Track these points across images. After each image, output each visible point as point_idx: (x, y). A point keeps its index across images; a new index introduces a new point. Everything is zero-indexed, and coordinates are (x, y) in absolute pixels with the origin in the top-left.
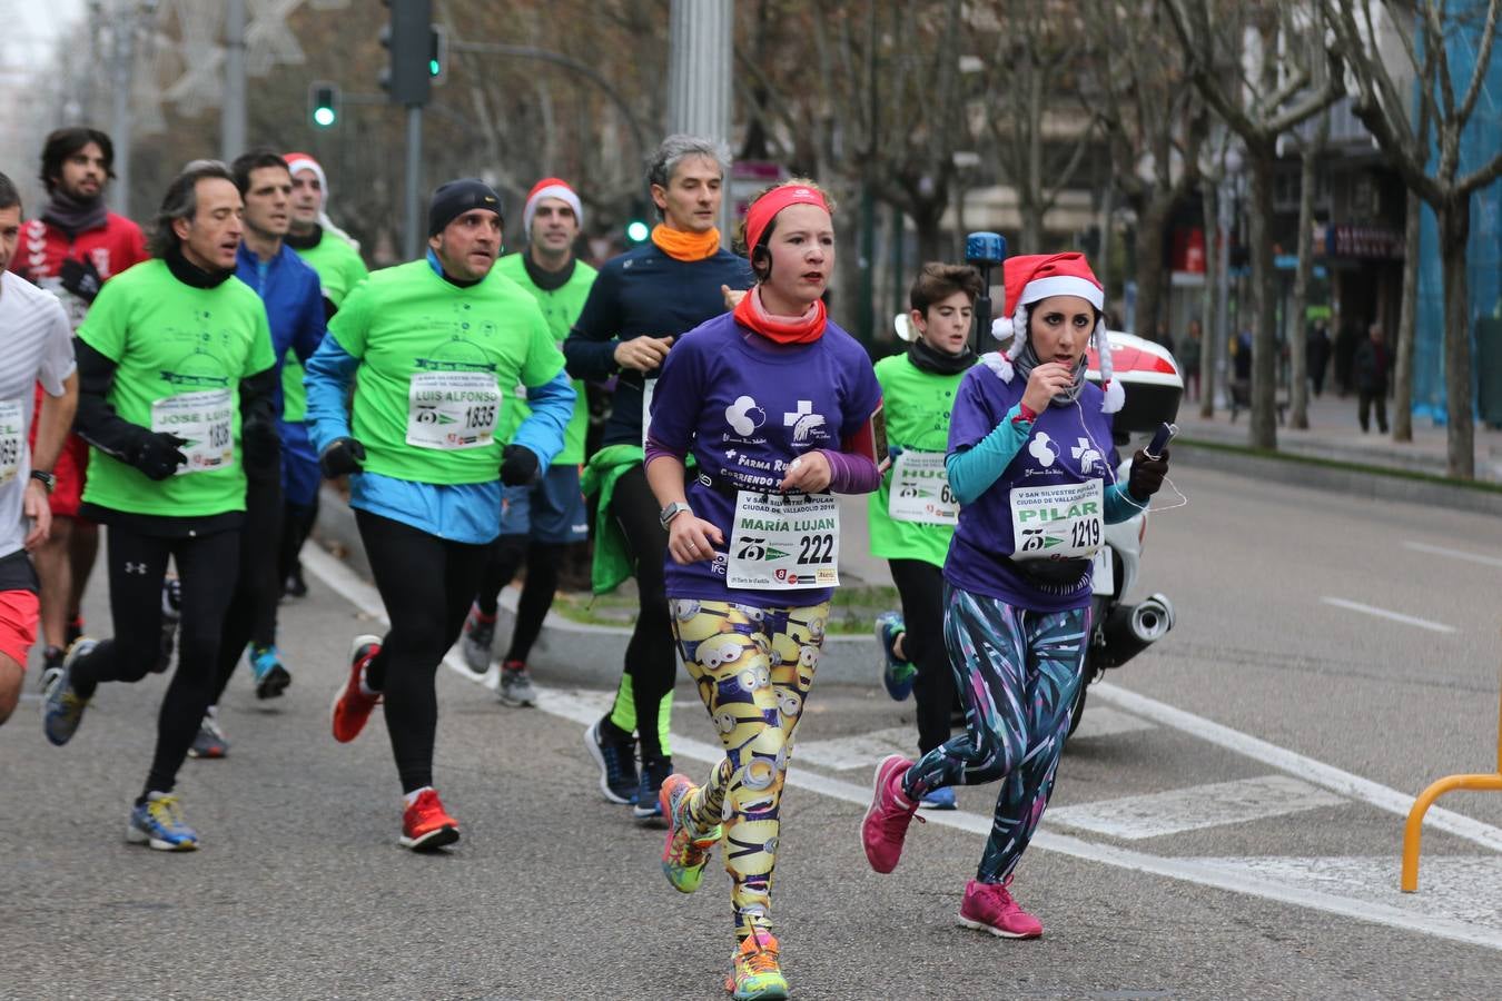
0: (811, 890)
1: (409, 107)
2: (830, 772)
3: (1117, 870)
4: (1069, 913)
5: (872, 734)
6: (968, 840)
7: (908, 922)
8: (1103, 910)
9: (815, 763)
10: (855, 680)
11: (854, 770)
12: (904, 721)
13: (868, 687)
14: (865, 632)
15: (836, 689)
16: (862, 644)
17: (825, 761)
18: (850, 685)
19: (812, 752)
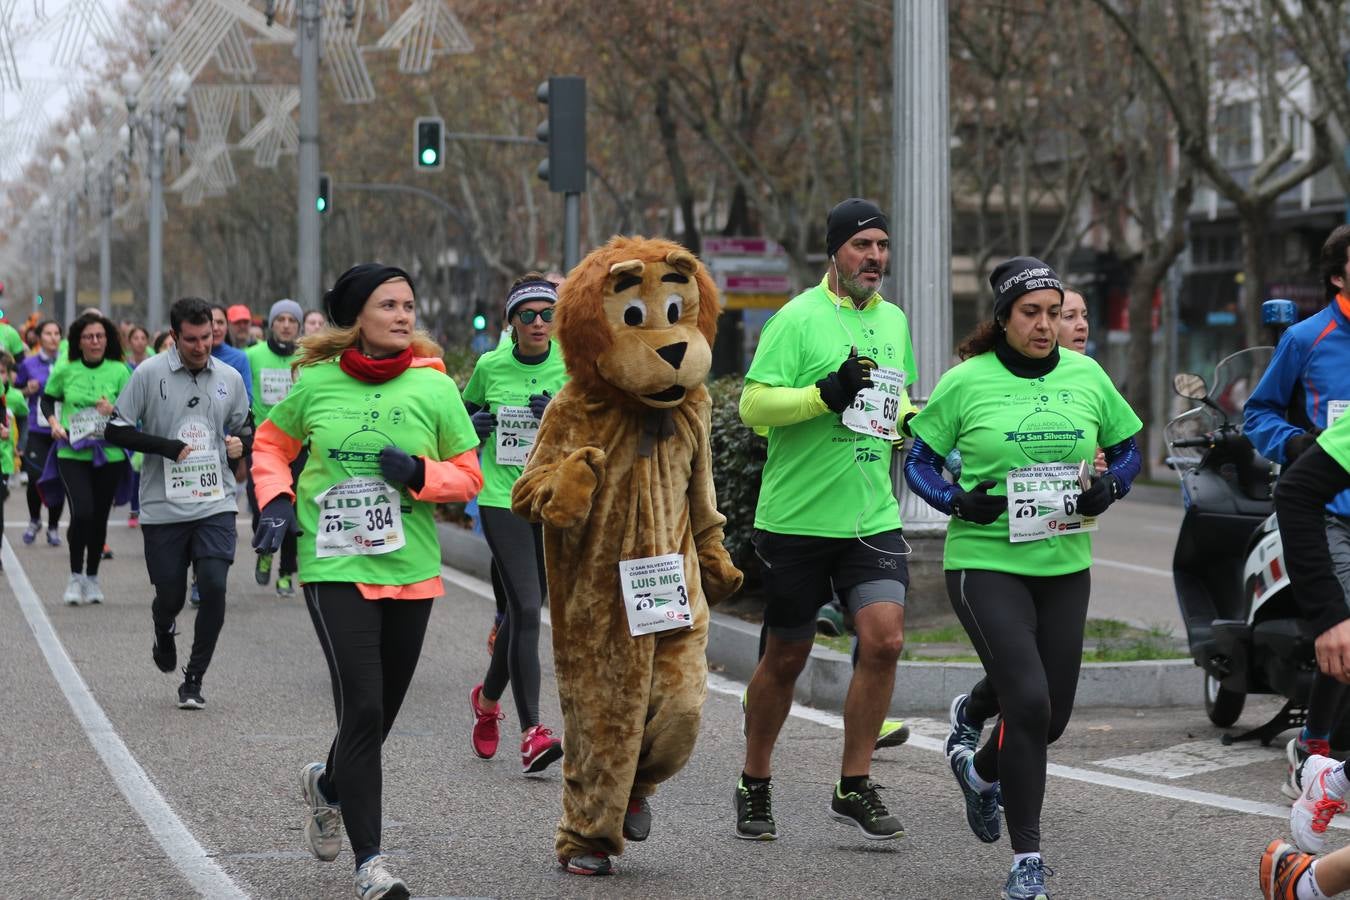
1: (567, 195)
2: (1167, 782)
5: (1176, 748)
6: (1339, 835)
9: (1146, 773)
10: (1122, 702)
11: (1185, 779)
12: (1190, 736)
13: (1136, 708)
14: (1116, 659)
15: (1107, 710)
16: (1128, 669)
17: (1155, 772)
18: (1118, 706)
19: (1133, 762)
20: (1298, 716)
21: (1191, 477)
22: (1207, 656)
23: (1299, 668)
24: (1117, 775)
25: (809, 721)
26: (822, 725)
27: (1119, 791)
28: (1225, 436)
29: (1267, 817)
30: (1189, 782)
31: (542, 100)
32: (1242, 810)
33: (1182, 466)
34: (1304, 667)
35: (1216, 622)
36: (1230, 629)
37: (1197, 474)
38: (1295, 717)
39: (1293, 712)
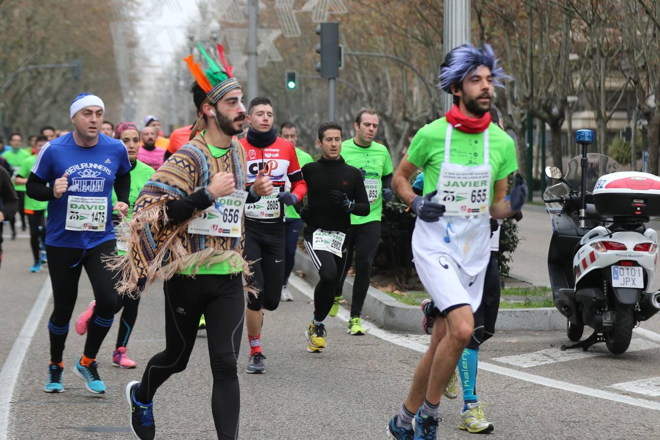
0: (513, 421)
1: (329, 79)
2: (520, 369)
3: (648, 410)
4: (628, 429)
5: (538, 352)
6: (582, 398)
7: (556, 434)
8: (642, 428)
9: (514, 365)
10: (530, 328)
11: (530, 368)
12: (552, 346)
13: (536, 331)
14: (534, 307)
15: (522, 332)
16: (533, 312)
17: (518, 364)
18: (528, 330)
19: (512, 360)
20: (601, 336)
21: (557, 217)
22: (561, 306)
23: (596, 313)
24: (499, 365)
25: (374, 336)
26: (379, 338)
27: (492, 373)
28: (571, 197)
29: (554, 388)
30: (531, 370)
31: (318, 33)
32: (544, 384)
33: (553, 212)
34: (598, 313)
35: (561, 289)
36: (566, 293)
37: (559, 216)
38: (600, 337)
39: (599, 334)
